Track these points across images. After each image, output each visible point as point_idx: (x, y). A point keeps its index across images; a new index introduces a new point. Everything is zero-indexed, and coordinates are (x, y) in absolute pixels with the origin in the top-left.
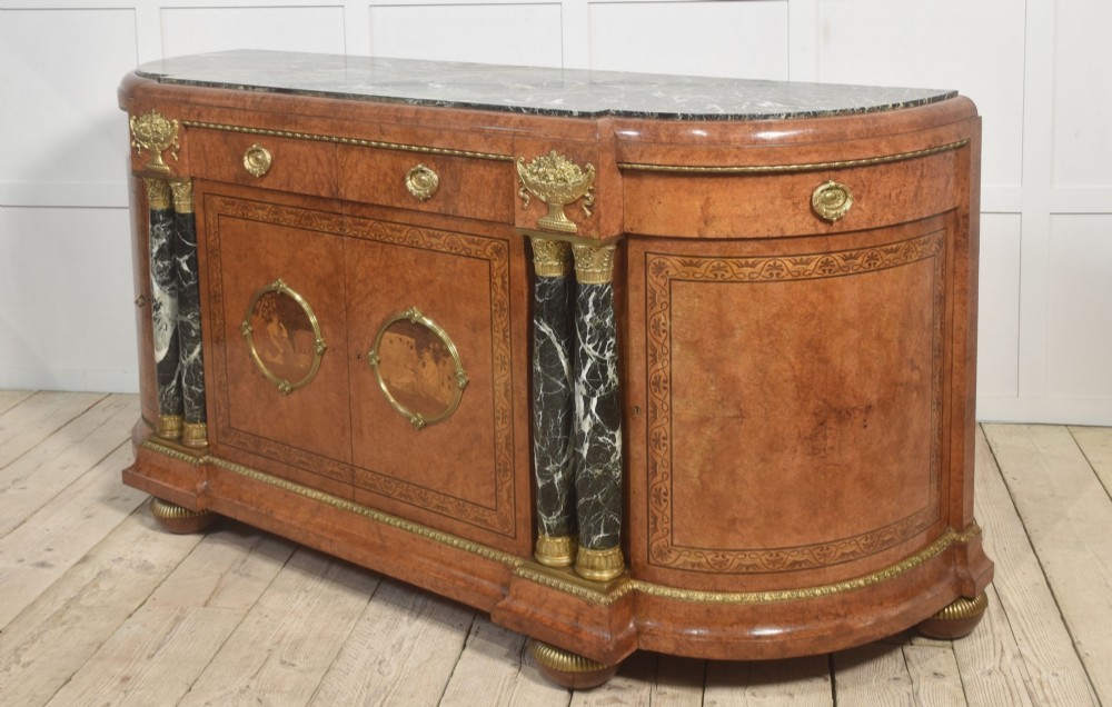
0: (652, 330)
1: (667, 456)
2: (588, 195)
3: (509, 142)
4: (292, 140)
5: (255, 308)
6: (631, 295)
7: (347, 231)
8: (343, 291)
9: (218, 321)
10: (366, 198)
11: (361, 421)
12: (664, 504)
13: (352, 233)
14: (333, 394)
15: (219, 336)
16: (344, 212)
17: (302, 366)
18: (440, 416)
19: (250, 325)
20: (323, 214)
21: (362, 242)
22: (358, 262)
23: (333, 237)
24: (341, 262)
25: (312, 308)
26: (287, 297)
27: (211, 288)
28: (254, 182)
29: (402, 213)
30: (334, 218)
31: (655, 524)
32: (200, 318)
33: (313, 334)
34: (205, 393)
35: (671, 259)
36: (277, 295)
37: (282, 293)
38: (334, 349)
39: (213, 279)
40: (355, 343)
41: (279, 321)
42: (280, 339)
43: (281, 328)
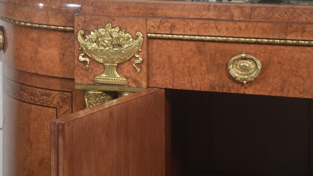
4: (290, 48)
28: (235, 89)
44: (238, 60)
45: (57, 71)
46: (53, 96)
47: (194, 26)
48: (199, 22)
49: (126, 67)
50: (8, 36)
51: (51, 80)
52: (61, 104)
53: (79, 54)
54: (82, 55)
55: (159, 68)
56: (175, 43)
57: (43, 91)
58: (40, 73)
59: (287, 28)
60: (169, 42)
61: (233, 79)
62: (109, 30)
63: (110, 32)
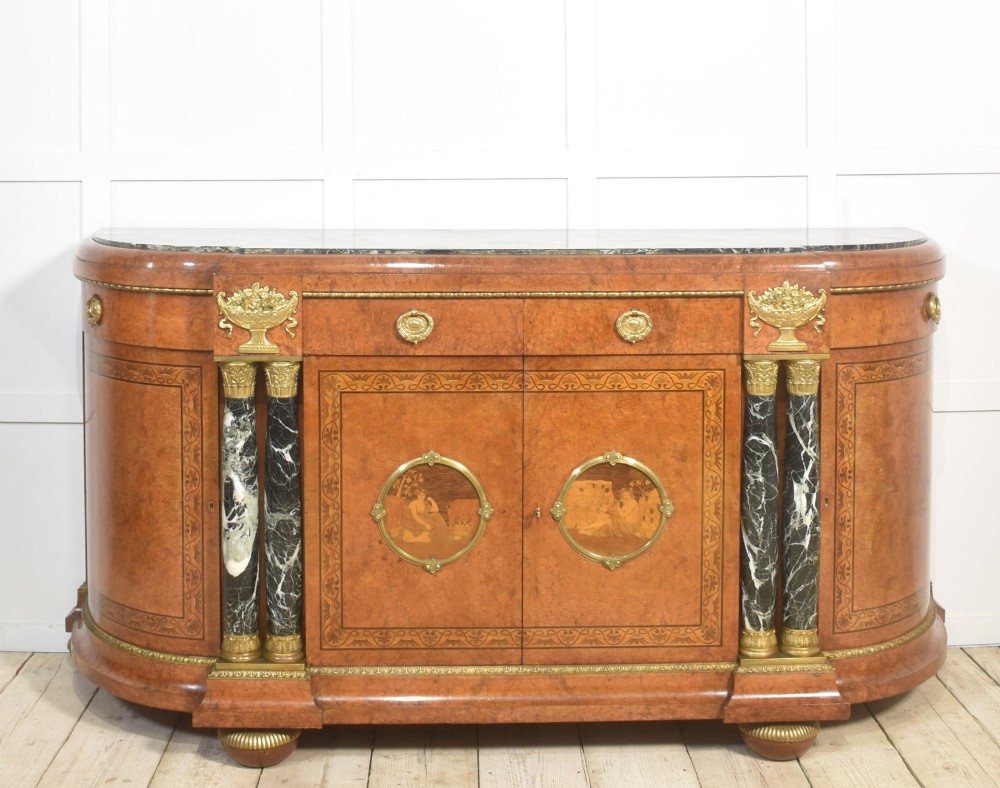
0: (841, 429)
1: (850, 537)
2: (820, 316)
3: (740, 279)
4: (463, 301)
5: (391, 488)
6: (823, 402)
7: (529, 387)
8: (519, 449)
9: (331, 512)
10: (560, 350)
11: (536, 579)
12: (847, 578)
13: (535, 389)
14: (500, 559)
15: (332, 529)
16: (526, 368)
17: (457, 538)
18: (639, 551)
19: (384, 507)
20: (496, 373)
21: (549, 394)
22: (542, 416)
23: (509, 395)
24: (519, 420)
25: (475, 474)
26: (442, 468)
27: (323, 476)
28: (404, 350)
29: (602, 360)
30: (512, 375)
31: (840, 597)
32: (301, 514)
33: (476, 501)
34: (302, 598)
35: (856, 366)
36: (426, 468)
37: (436, 464)
38: (504, 511)
39: (327, 466)
40: (534, 500)
41: (427, 496)
42: (427, 515)
43: (430, 503)
44: (406, 318)
45: (184, 342)
46: (176, 373)
47: (358, 281)
48: (364, 276)
49: (277, 333)
50: (106, 306)
51: (174, 354)
52: (187, 382)
53: (220, 320)
54: (224, 320)
55: (315, 332)
56: (334, 302)
57: (163, 368)
58: (159, 346)
59: (461, 279)
60: (327, 301)
61: (403, 340)
62: (257, 290)
63: (258, 292)
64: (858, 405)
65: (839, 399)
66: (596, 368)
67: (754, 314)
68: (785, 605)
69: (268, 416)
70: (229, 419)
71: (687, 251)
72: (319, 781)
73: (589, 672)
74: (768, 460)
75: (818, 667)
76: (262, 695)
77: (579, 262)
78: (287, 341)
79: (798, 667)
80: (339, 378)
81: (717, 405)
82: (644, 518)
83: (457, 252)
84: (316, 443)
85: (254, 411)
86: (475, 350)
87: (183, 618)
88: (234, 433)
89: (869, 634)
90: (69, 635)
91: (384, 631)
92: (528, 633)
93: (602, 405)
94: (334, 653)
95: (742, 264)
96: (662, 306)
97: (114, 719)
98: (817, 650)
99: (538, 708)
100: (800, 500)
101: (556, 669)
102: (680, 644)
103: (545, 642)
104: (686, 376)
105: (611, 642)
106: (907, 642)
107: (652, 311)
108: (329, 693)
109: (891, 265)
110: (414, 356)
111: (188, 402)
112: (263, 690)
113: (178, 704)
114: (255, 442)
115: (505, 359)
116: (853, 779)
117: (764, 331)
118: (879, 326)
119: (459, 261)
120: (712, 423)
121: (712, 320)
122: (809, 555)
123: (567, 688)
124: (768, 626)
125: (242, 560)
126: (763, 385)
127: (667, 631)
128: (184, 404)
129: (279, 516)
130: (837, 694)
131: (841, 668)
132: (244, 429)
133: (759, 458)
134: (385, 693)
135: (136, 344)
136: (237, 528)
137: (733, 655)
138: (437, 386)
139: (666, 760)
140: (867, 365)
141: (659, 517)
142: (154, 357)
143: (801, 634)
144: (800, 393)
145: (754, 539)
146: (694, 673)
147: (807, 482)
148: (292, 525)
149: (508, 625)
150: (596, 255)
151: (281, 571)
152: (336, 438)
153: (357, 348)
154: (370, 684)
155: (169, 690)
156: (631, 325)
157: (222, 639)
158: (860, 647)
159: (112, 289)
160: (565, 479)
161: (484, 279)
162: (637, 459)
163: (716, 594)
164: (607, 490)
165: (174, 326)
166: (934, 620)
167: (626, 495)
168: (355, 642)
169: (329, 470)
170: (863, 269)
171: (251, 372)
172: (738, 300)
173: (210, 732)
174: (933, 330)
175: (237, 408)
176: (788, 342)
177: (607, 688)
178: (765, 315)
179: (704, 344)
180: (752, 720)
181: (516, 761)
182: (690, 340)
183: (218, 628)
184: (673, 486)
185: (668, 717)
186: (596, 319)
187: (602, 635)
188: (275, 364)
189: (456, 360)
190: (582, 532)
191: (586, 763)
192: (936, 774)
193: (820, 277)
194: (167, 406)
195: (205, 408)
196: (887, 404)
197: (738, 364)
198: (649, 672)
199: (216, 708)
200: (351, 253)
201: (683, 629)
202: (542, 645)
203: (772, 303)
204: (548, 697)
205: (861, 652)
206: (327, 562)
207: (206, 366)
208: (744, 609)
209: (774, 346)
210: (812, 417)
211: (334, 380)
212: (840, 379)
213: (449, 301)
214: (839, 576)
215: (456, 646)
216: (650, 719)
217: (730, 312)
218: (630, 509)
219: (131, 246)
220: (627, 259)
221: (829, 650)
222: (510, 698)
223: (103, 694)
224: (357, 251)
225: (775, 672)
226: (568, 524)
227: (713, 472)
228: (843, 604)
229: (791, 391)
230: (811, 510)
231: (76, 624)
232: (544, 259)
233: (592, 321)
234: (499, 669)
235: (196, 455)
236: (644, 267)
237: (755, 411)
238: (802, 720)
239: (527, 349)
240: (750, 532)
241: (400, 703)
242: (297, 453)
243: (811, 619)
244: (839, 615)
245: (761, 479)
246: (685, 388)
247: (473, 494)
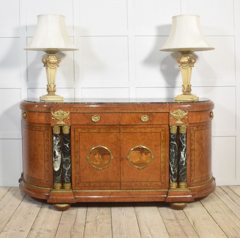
0: (191, 140)
1: (194, 163)
2: (186, 116)
3: (168, 109)
4: (106, 113)
5: (91, 153)
6: (187, 135)
7: (121, 131)
8: (119, 144)
9: (77, 158)
10: (128, 124)
11: (123, 172)
12: (193, 172)
13: (123, 132)
14: (115, 167)
15: (78, 161)
16: (120, 127)
17: (106, 163)
18: (146, 166)
19: (89, 157)
20: (114, 129)
21: (126, 133)
22: (124, 138)
23: (117, 133)
24: (119, 138)
25: (109, 150)
26: (102, 148)
27: (76, 150)
28: (93, 124)
29: (138, 126)
30: (117, 129)
31: (192, 176)
32: (71, 158)
33: (110, 155)
34: (71, 176)
35: (195, 127)
36: (98, 148)
37: (101, 148)
38: (116, 158)
39: (76, 148)
40: (123, 155)
41: (99, 154)
42: (99, 158)
43: (99, 156)
44: (94, 117)
45: (44, 122)
46: (42, 129)
47: (83, 109)
48: (84, 108)
49: (65, 120)
50: (27, 115)
51: (42, 125)
52: (45, 130)
53: (52, 117)
55: (73, 120)
56: (77, 114)
57: (40, 127)
58: (39, 123)
59: (106, 109)
60: (76, 113)
61: (93, 122)
62: (60, 111)
63: (61, 112)
64: (195, 135)
65: (191, 134)
66: (136, 127)
67: (172, 116)
68: (179, 177)
69: (63, 138)
70: (54, 138)
71: (156, 103)
72: (76, 214)
73: (136, 191)
74: (175, 147)
75: (187, 190)
76: (62, 196)
77: (132, 105)
78: (67, 122)
79: (182, 190)
80: (79, 130)
81: (163, 135)
82: (147, 159)
83: (105, 103)
84: (74, 143)
85: (60, 136)
86: (109, 124)
87: (45, 180)
88: (56, 141)
89: (198, 183)
90: (19, 183)
91: (90, 183)
92: (122, 183)
93: (138, 135)
94: (78, 187)
95: (169, 106)
96: (151, 114)
97: (30, 201)
98: (187, 187)
99: (124, 199)
100: (182, 155)
101: (128, 191)
102: (156, 185)
103: (126, 185)
104: (156, 129)
105: (140, 185)
106: (207, 185)
107: (149, 115)
108: (77, 195)
109: (202, 106)
110: (96, 125)
111: (45, 134)
112: (63, 195)
113: (44, 198)
114: (60, 143)
115: (116, 126)
116: (195, 214)
117: (174, 120)
118: (200, 118)
119: (105, 105)
120: (162, 139)
121: (162, 117)
122: (185, 167)
123: (131, 195)
124: (175, 182)
125: (58, 168)
126: (174, 131)
127: (153, 183)
128: (44, 135)
129: (66, 159)
130: (191, 196)
131: (192, 191)
132: (58, 140)
133: (173, 146)
134: (90, 196)
135: (34, 122)
136: (57, 161)
137: (168, 188)
138: (101, 131)
139: (153, 210)
140: (197, 127)
141: (151, 159)
142: (37, 125)
143: (183, 184)
144: (182, 133)
145: (172, 163)
146: (159, 191)
147: (184, 151)
148: (69, 160)
149: (117, 181)
150: (136, 104)
151: (66, 170)
152: (78, 142)
153: (83, 123)
154: (87, 194)
155: (42, 195)
156: (144, 118)
157: (53, 184)
158: (196, 186)
159: (28, 111)
160: (129, 151)
161: (111, 109)
162: (146, 147)
163: (164, 175)
164: (139, 153)
165: (42, 119)
166: (213, 181)
167: (143, 154)
168: (83, 185)
169: (77, 149)
170: (196, 107)
171: (59, 128)
172: (168, 113)
173: (51, 204)
174: (212, 119)
175: (56, 136)
176: (179, 122)
177: (139, 195)
178: (174, 116)
179: (160, 122)
180: (172, 201)
181: (119, 210)
182: (157, 122)
183: (53, 182)
184: (154, 152)
185: (153, 201)
186: (136, 117)
187: (138, 184)
188: (65, 127)
189: (105, 126)
190: (133, 162)
191: (135, 211)
192: (214, 213)
193: (186, 108)
194: (41, 135)
195: (49, 136)
196: (202, 135)
197: (168, 126)
198: (149, 191)
199: (52, 198)
200: (81, 103)
201: (156, 182)
202: (125, 186)
203: (176, 114)
204: (126, 196)
205: (196, 187)
206: (77, 168)
207: (49, 127)
208: (170, 178)
209: (176, 123)
210: (185, 138)
211: (78, 130)
212: (191, 130)
213: (103, 113)
214: (191, 171)
215: (106, 186)
216: (149, 201)
217: (166, 116)
218: (144, 157)
219: (32, 102)
220: (143, 105)
221: (189, 187)
222: (118, 197)
223: (27, 196)
224: (82, 103)
225: (177, 191)
226: (130, 160)
227: (163, 149)
228: (192, 177)
229: (180, 132)
230: (185, 157)
231: (21, 181)
232: (124, 105)
233: (135, 118)
234: (115, 191)
235: (47, 146)
236: (147, 106)
237: (172, 136)
238: (184, 201)
239: (121, 124)
240: (171, 162)
241: (93, 198)
242: (70, 145)
243: (185, 180)
244: (191, 179)
245: (174, 151)
246: (156, 131)
247: (109, 154)
